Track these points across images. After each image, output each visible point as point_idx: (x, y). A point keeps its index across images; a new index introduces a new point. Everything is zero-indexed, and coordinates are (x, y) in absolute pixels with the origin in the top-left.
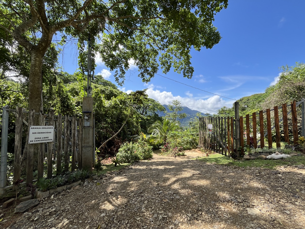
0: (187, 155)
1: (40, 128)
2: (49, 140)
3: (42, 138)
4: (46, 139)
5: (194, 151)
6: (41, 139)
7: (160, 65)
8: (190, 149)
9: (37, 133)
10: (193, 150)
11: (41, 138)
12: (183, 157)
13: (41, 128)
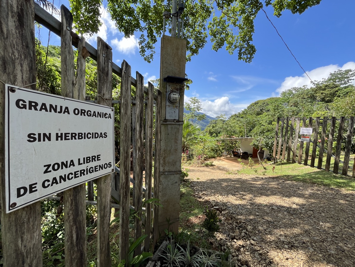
0: (216, 165)
1: (67, 110)
2: (101, 167)
3: (76, 162)
4: (93, 164)
5: (220, 159)
6: (72, 169)
7: (209, 36)
8: (214, 157)
9: (53, 137)
10: (218, 158)
11: (72, 163)
12: (212, 167)
13: (71, 111)
